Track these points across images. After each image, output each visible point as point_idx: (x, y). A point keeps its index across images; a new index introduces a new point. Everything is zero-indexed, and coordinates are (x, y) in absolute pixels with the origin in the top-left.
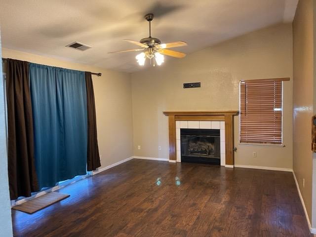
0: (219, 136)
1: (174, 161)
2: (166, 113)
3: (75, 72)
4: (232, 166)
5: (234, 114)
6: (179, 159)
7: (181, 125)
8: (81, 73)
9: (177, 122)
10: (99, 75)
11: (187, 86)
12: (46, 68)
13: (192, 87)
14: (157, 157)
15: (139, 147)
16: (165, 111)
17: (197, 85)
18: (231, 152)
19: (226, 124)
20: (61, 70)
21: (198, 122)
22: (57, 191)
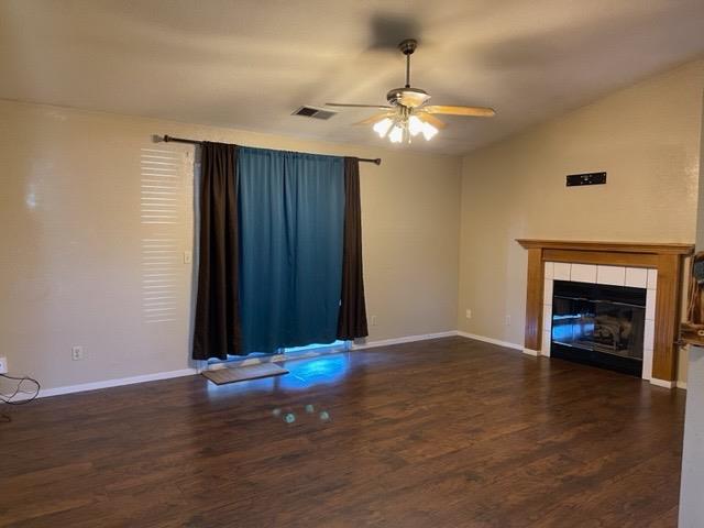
0: (645, 305)
1: (534, 353)
2: (524, 243)
3: (322, 158)
4: (667, 384)
5: (683, 252)
6: (546, 350)
7: (556, 271)
8: (337, 159)
9: (549, 266)
10: (377, 161)
11: (574, 181)
12: (268, 153)
13: (587, 183)
14: (502, 339)
15: (469, 312)
16: (522, 238)
17: (599, 179)
18: (667, 349)
19: (659, 276)
20: (296, 156)
21: (595, 266)
22: (281, 364)
